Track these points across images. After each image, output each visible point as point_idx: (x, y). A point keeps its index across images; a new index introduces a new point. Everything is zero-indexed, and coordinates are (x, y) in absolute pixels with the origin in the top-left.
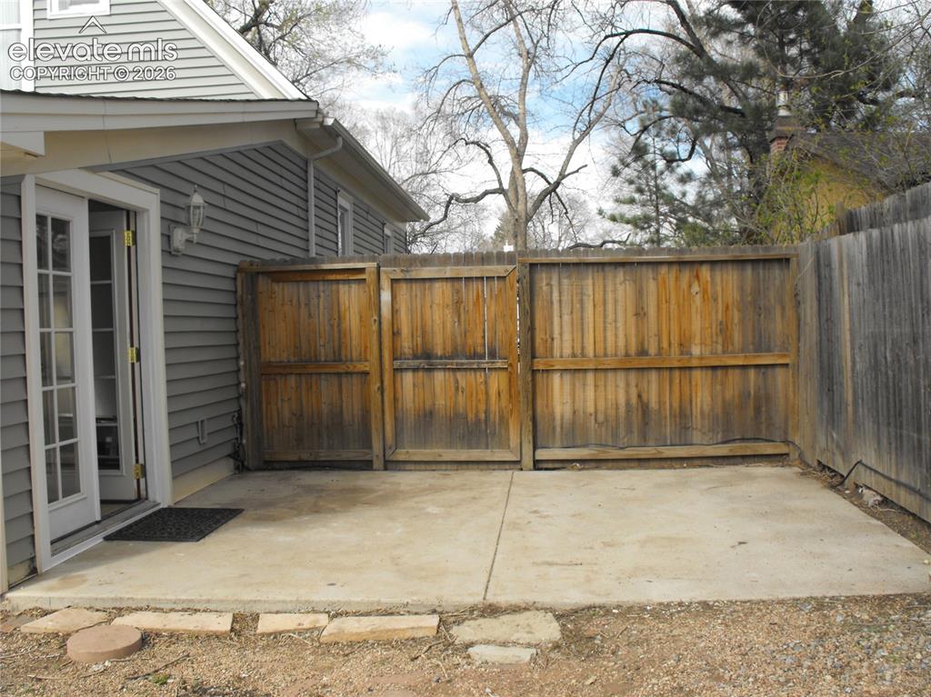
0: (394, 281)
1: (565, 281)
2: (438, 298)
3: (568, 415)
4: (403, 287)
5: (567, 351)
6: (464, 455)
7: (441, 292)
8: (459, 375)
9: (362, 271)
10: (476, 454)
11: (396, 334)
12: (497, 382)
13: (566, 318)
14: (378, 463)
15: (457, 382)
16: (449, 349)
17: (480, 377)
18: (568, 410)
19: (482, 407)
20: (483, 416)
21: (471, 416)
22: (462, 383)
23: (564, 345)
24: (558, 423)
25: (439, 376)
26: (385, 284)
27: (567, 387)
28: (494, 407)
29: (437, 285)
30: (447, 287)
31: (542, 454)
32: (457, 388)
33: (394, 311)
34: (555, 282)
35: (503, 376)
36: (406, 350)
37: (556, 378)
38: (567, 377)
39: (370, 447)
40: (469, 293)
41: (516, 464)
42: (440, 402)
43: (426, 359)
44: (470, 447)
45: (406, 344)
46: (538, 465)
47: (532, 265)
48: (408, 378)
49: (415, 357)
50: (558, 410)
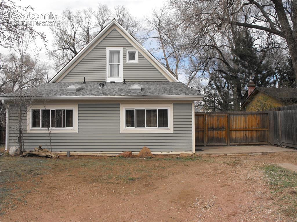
0: (208, 116)
1: (234, 117)
2: (215, 119)
3: (235, 138)
4: (209, 117)
5: (235, 128)
6: (218, 144)
7: (215, 118)
8: (218, 131)
9: (203, 114)
10: (220, 144)
11: (208, 124)
12: (224, 132)
13: (234, 123)
14: (205, 145)
15: (217, 132)
16: (216, 127)
17: (221, 132)
18: (235, 137)
19: (221, 136)
20: (221, 138)
21: (219, 138)
22: (218, 132)
23: (234, 127)
24: (233, 139)
25: (215, 131)
26: (207, 116)
27: (235, 133)
28: (223, 136)
29: (215, 117)
30: (216, 117)
31: (231, 144)
32: (217, 133)
33: (208, 121)
34: (233, 117)
35: (225, 131)
36: (210, 127)
37: (233, 132)
38: (235, 132)
39: (204, 143)
40: (220, 118)
41: (227, 145)
42: (215, 135)
43: (213, 129)
44: (219, 143)
45: (209, 126)
46: (230, 145)
47: (230, 114)
48: (210, 132)
49: (211, 128)
50: (233, 137)
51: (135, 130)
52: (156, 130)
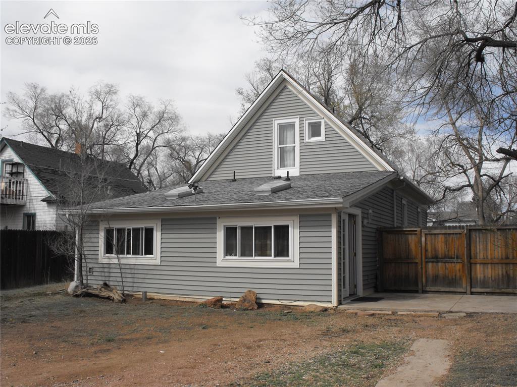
0: (426, 234)
1: (481, 235)
2: (440, 240)
3: (482, 278)
4: (429, 236)
5: (482, 257)
6: (447, 289)
7: (441, 238)
8: (447, 264)
9: (416, 231)
10: (452, 289)
11: (426, 251)
12: (458, 266)
13: (481, 246)
14: (420, 291)
15: (446, 266)
16: (443, 255)
17: (453, 265)
18: (482, 276)
19: (454, 274)
20: (454, 277)
21: (450, 277)
22: (447, 266)
24: (479, 280)
25: (440, 264)
26: (423, 235)
27: (482, 269)
28: (458, 275)
29: (440, 236)
30: (443, 236)
31: (474, 290)
32: (446, 268)
33: (426, 244)
34: (477, 235)
35: (461, 264)
36: (430, 256)
37: (478, 265)
38: (482, 266)
39: (418, 286)
40: (450, 238)
41: (465, 293)
42: (441, 272)
43: (436, 259)
44: (450, 287)
45: (430, 255)
46: (472, 293)
47: (470, 230)
48: (430, 265)
49: (432, 258)
50: (479, 276)
51: (237, 261)
52: (270, 262)
